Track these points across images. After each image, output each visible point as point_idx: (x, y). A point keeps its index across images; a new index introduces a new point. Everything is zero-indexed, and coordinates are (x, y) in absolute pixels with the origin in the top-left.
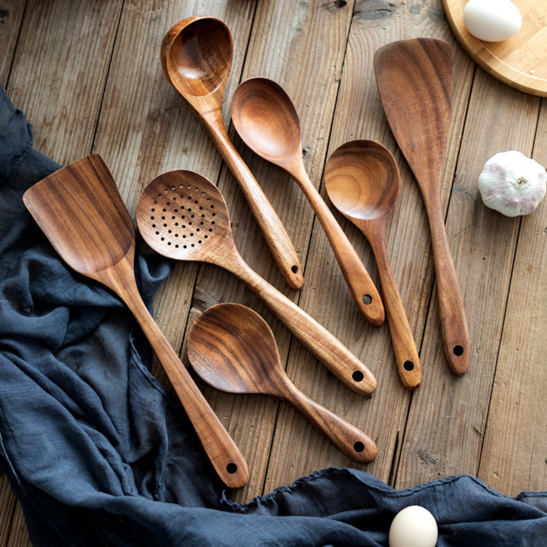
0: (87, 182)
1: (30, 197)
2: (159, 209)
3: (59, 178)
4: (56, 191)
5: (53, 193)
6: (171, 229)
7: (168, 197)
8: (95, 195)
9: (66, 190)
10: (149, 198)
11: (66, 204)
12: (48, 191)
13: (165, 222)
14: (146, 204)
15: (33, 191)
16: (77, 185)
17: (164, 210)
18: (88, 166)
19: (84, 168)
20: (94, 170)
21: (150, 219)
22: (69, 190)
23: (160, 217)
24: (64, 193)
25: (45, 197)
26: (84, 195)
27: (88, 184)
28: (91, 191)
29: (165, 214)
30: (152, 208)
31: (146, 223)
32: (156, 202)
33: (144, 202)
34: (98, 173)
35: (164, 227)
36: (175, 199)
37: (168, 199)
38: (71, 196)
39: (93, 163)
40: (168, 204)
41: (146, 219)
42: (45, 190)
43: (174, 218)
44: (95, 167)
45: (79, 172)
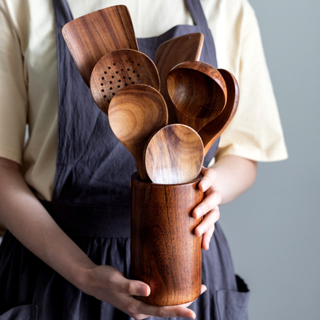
0: (112, 25)
1: (68, 30)
2: (114, 69)
3: (91, 18)
4: (88, 28)
5: (85, 29)
6: (113, 87)
7: (125, 66)
8: (117, 36)
9: (96, 28)
10: (112, 59)
11: (93, 39)
12: (81, 26)
13: (112, 80)
14: (107, 61)
15: (70, 26)
16: (104, 25)
17: (117, 73)
18: (115, 13)
19: (112, 14)
20: (120, 17)
21: (103, 72)
22: (97, 29)
23: (111, 75)
24: (93, 30)
25: (79, 31)
26: (108, 34)
27: (113, 26)
28: (114, 31)
29: (116, 75)
30: (109, 66)
31: (99, 74)
32: (114, 64)
33: (107, 59)
34: (122, 19)
35: (109, 83)
36: (128, 70)
37: (124, 67)
38: (99, 34)
39: (120, 12)
40: (122, 70)
41: (101, 71)
42: (80, 25)
43: (120, 81)
44: (121, 15)
45: (108, 16)
